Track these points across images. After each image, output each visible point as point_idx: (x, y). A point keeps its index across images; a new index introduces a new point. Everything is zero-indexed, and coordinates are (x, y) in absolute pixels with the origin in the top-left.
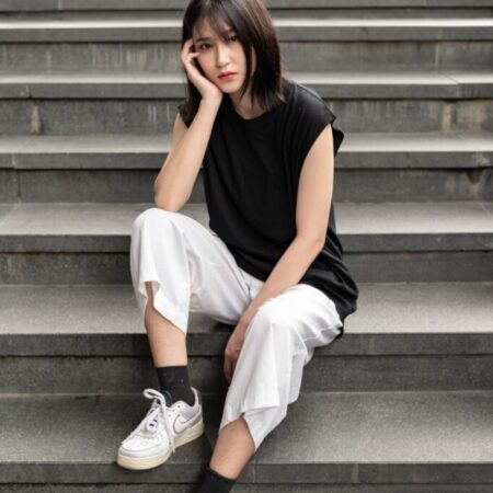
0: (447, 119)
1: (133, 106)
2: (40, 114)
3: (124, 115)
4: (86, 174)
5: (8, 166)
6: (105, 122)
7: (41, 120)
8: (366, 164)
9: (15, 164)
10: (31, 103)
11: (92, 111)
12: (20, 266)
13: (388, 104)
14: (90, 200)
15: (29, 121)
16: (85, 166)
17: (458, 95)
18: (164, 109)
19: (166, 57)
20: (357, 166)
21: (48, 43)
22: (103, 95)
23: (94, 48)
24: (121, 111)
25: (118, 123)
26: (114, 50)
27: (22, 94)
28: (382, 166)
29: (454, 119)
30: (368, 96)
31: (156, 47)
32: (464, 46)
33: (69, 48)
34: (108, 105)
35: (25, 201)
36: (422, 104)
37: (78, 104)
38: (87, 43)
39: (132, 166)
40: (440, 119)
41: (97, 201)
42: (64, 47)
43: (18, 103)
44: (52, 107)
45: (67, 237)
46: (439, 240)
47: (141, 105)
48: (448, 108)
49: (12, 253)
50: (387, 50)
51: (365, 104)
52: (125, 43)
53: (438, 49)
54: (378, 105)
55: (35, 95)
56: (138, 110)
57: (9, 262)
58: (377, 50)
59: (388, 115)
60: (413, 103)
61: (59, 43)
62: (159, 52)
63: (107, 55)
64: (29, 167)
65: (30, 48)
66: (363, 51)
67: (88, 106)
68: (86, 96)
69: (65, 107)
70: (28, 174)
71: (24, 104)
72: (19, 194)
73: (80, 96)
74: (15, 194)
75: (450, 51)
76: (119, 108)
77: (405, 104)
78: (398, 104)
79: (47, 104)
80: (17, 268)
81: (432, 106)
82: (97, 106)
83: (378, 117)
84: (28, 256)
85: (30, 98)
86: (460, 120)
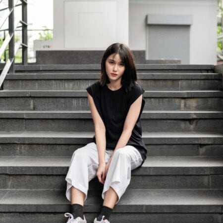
0: (182, 105)
1: (68, 99)
2: (33, 103)
3: (64, 103)
4: (50, 121)
5: (22, 117)
6: (57, 106)
7: (34, 105)
8: (152, 117)
9: (25, 117)
11: (52, 102)
12: (26, 149)
13: (161, 99)
14: (51, 131)
15: (29, 105)
16: (50, 118)
17: (186, 96)
18: (79, 101)
19: (80, 85)
20: (148, 118)
21: (37, 80)
22: (57, 95)
23: (53, 82)
24: (63, 102)
25: (62, 106)
26: (60, 82)
27: (27, 95)
28: (157, 118)
29: (185, 105)
30: (153, 96)
31: (76, 81)
32: (190, 81)
33: (44, 82)
34: (58, 99)
36: (173, 99)
37: (47, 99)
38: (51, 80)
39: (67, 118)
40: (180, 106)
41: (54, 131)
42: (42, 81)
43: (25, 99)
44: (38, 100)
45: (44, 138)
46: (177, 140)
47: (70, 99)
48: (183, 101)
49: (24, 144)
50: (161, 83)
51: (152, 100)
52: (65, 80)
53: (180, 82)
54: (157, 100)
55: (32, 96)
56: (69, 101)
57: (23, 147)
58: (157, 83)
59: (161, 104)
60: (170, 99)
61: (41, 80)
62: (77, 83)
63: (58, 84)
64: (30, 118)
65: (30, 81)
66: (152, 83)
67: (51, 100)
68: (51, 96)
69: (43, 100)
70: (30, 121)
71: (28, 99)
72: (26, 128)
73: (49, 96)
74: (24, 128)
75: (184, 83)
76: (62, 100)
77: (167, 99)
78: (165, 99)
79: (36, 99)
80: (25, 150)
81: (177, 100)
82: (55, 100)
83: (157, 104)
84: (30, 146)
85: (30, 97)
86: (188, 106)
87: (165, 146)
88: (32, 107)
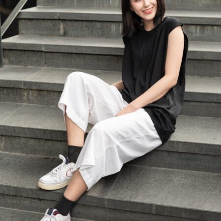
1: (105, 24)
2: (64, 26)
3: (101, 29)
5: (40, 50)
6: (92, 32)
7: (64, 29)
8: (205, 57)
9: (43, 49)
10: (60, 21)
11: (86, 26)
12: (35, 96)
15: (59, 30)
18: (119, 26)
22: (91, 19)
24: (99, 27)
25: (98, 33)
27: (56, 17)
34: (93, 23)
35: (48, 66)
37: (80, 23)
43: (54, 21)
44: (69, 23)
47: (108, 24)
55: (61, 18)
56: (107, 27)
57: (30, 93)
64: (49, 51)
67: (85, 24)
68: (83, 19)
69: (75, 24)
70: (50, 54)
71: (57, 22)
73: (81, 19)
76: (99, 25)
79: (67, 22)
85: (59, 19)
88: (62, 32)
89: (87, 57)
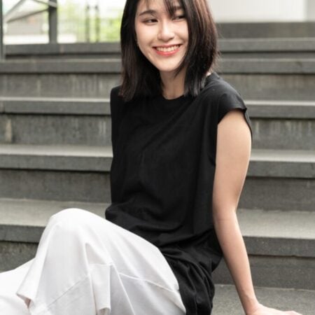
1: (87, 121)
3: (79, 129)
4: (25, 173)
6: (63, 135)
7: (13, 132)
8: (272, 173)
10: (5, 117)
11: (53, 125)
14: (28, 197)
15: (4, 132)
20: (264, 175)
21: (39, 74)
22: (61, 111)
24: (77, 125)
25: (74, 136)
26: (89, 80)
28: (288, 176)
34: (66, 120)
37: (43, 119)
38: (68, 74)
39: (61, 168)
41: (34, 198)
42: (51, 77)
44: (22, 120)
47: (93, 120)
51: (288, 124)
54: (300, 125)
56: (90, 125)
59: (309, 134)
61: (47, 74)
63: (84, 84)
65: (25, 78)
67: (50, 120)
76: (75, 122)
79: (18, 118)
82: (58, 121)
83: (300, 135)
85: (5, 113)
87: (294, 262)
88: (9, 135)
89: (49, 176)
